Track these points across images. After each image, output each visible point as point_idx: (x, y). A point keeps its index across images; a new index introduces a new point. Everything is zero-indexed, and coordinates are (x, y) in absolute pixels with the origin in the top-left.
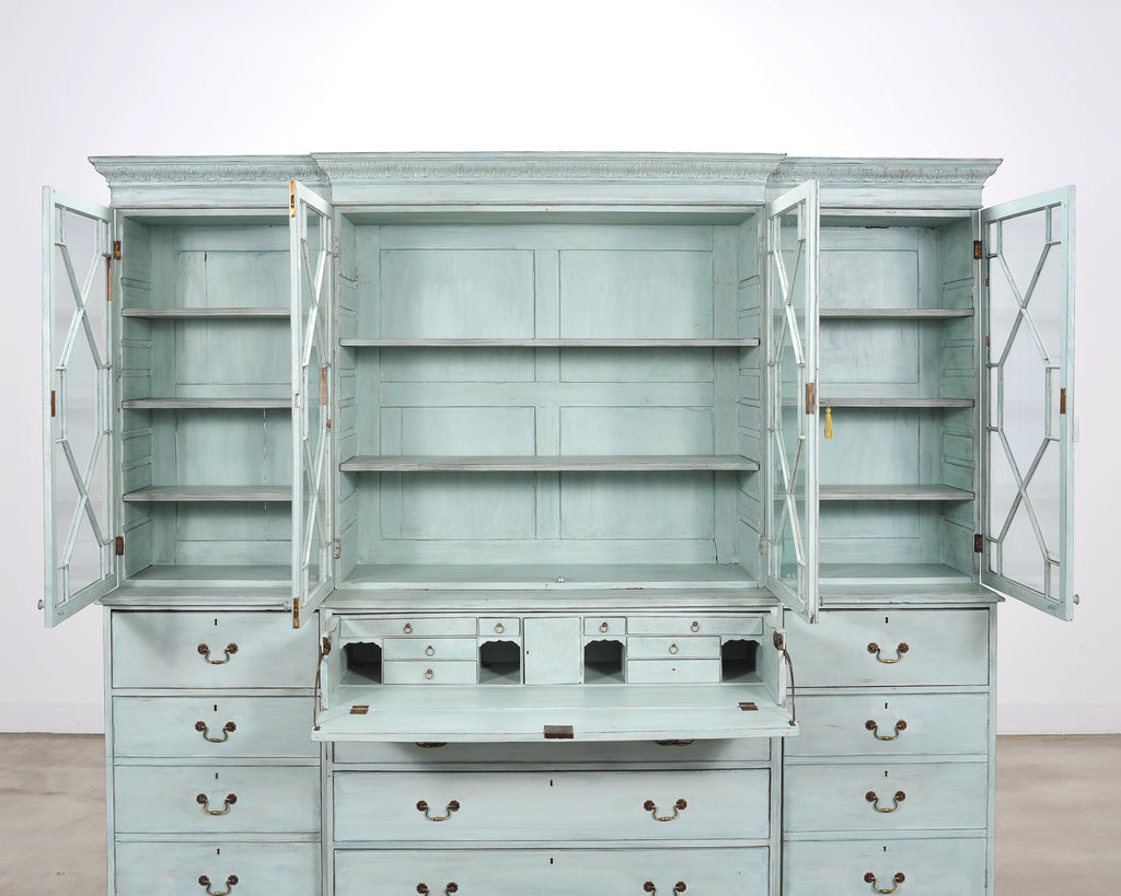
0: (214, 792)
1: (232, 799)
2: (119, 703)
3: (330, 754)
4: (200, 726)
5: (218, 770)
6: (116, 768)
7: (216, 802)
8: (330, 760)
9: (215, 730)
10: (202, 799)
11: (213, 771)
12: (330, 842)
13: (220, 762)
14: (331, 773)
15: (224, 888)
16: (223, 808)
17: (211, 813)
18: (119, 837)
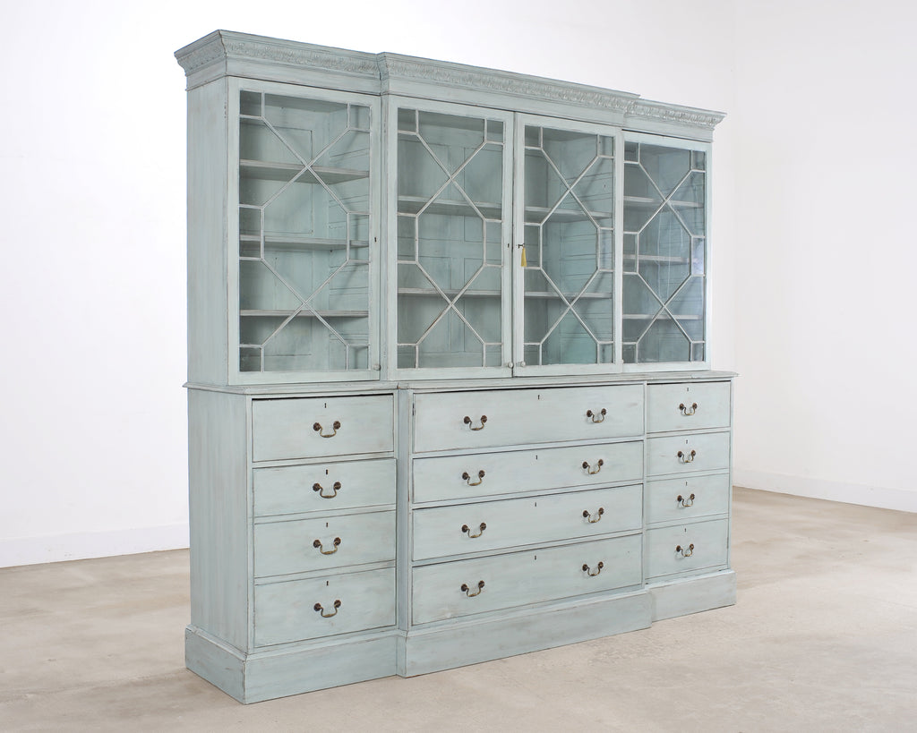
0: (325, 537)
1: (338, 542)
2: (258, 473)
3: (410, 497)
4: (317, 488)
5: (328, 520)
6: (255, 526)
8: (410, 501)
9: (328, 489)
10: (317, 544)
11: (324, 521)
12: (408, 562)
13: (330, 514)
14: (411, 511)
15: (332, 611)
16: (333, 549)
17: (325, 553)
18: (257, 581)
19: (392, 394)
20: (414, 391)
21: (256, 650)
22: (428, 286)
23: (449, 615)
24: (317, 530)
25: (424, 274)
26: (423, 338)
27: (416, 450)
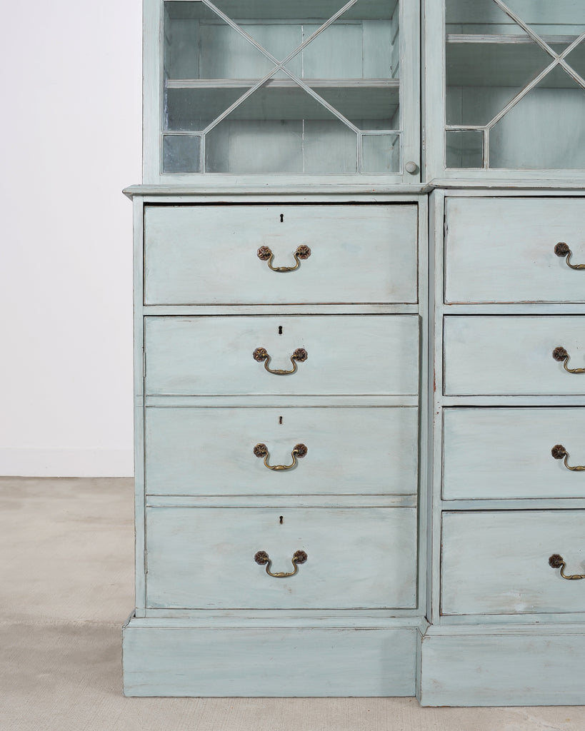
0: (277, 441)
1: (301, 451)
2: (153, 324)
3: (439, 384)
4: (261, 355)
5: (283, 412)
6: (147, 410)
7: (280, 454)
8: (439, 391)
9: (280, 359)
10: (261, 451)
11: (276, 413)
12: (437, 501)
13: (286, 401)
14: (440, 410)
15: (289, 568)
16: (290, 462)
17: (274, 469)
18: (151, 500)
19: (416, 203)
20: (447, 192)
21: (150, 613)
22: (516, 31)
23: (521, 607)
24: (261, 428)
25: (500, 8)
26: (498, 117)
27: (449, 299)
